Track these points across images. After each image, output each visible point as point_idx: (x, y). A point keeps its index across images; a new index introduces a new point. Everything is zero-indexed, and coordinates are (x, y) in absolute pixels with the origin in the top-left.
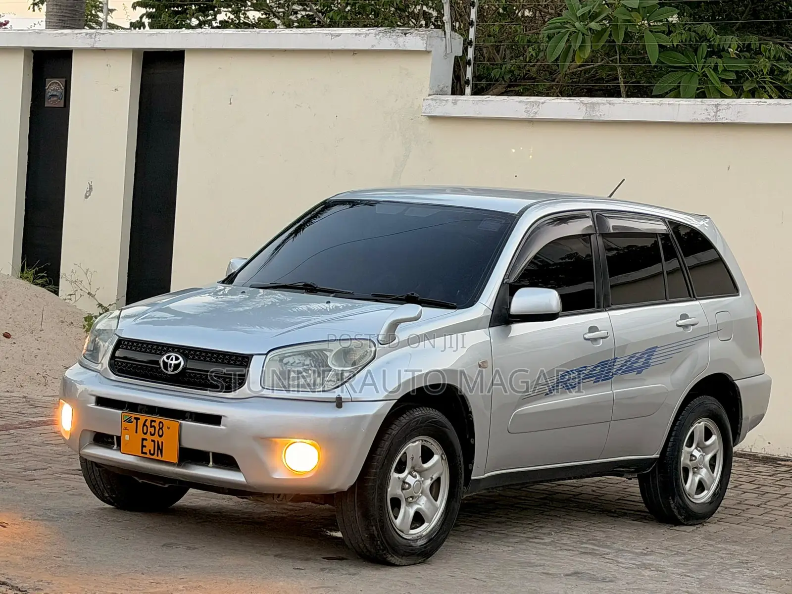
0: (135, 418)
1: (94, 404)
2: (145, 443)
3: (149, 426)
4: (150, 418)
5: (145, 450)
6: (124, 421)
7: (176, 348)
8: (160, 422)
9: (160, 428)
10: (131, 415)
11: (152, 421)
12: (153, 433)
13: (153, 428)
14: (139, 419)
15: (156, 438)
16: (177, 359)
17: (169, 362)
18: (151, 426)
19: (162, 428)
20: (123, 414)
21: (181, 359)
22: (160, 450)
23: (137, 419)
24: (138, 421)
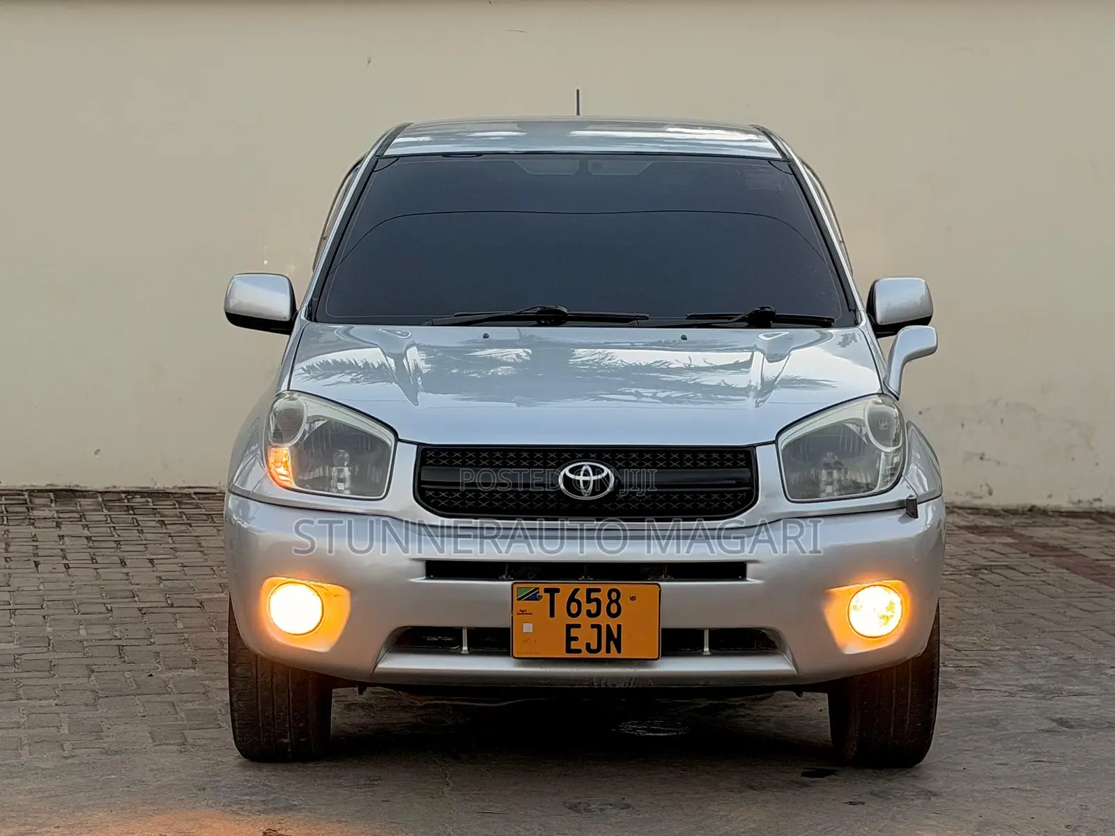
0: (546, 590)
1: (425, 577)
2: (574, 632)
3: (583, 600)
4: (583, 587)
5: (574, 645)
6: (519, 599)
7: (579, 451)
8: (610, 592)
9: (611, 602)
10: (536, 586)
11: (589, 591)
12: (594, 611)
13: (594, 604)
14: (557, 590)
15: (603, 620)
16: (596, 471)
17: (581, 478)
18: (589, 600)
19: (616, 601)
20: (516, 586)
21: (607, 471)
22: (614, 639)
23: (552, 592)
24: (556, 594)
